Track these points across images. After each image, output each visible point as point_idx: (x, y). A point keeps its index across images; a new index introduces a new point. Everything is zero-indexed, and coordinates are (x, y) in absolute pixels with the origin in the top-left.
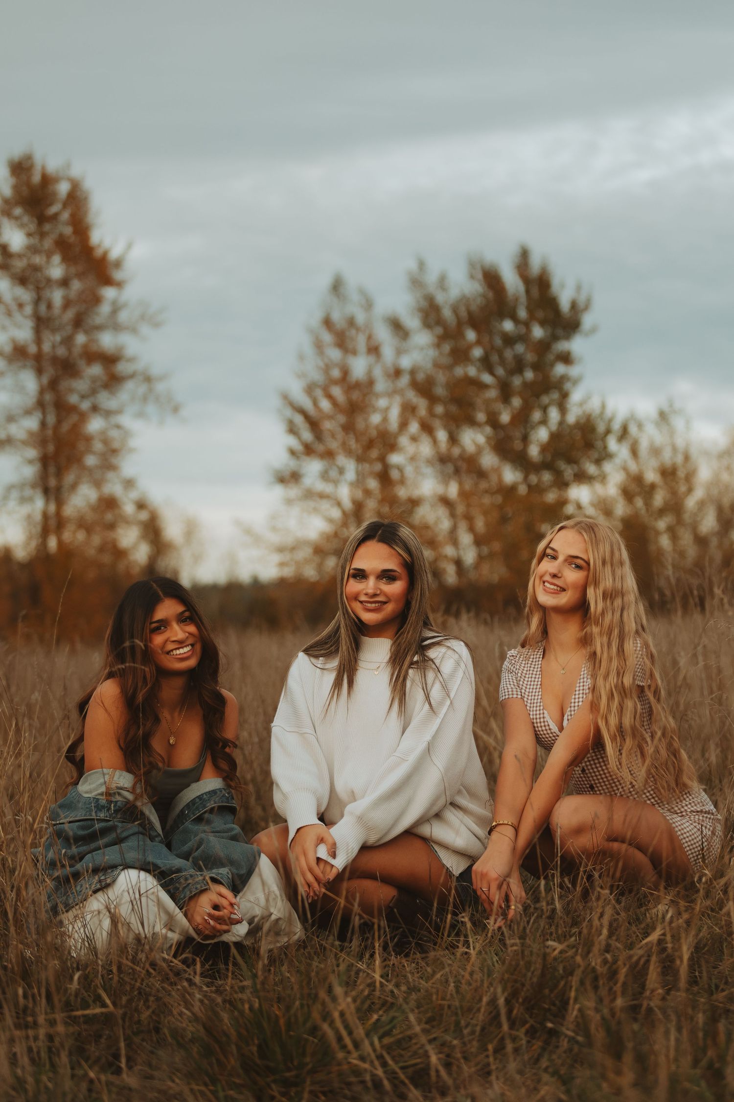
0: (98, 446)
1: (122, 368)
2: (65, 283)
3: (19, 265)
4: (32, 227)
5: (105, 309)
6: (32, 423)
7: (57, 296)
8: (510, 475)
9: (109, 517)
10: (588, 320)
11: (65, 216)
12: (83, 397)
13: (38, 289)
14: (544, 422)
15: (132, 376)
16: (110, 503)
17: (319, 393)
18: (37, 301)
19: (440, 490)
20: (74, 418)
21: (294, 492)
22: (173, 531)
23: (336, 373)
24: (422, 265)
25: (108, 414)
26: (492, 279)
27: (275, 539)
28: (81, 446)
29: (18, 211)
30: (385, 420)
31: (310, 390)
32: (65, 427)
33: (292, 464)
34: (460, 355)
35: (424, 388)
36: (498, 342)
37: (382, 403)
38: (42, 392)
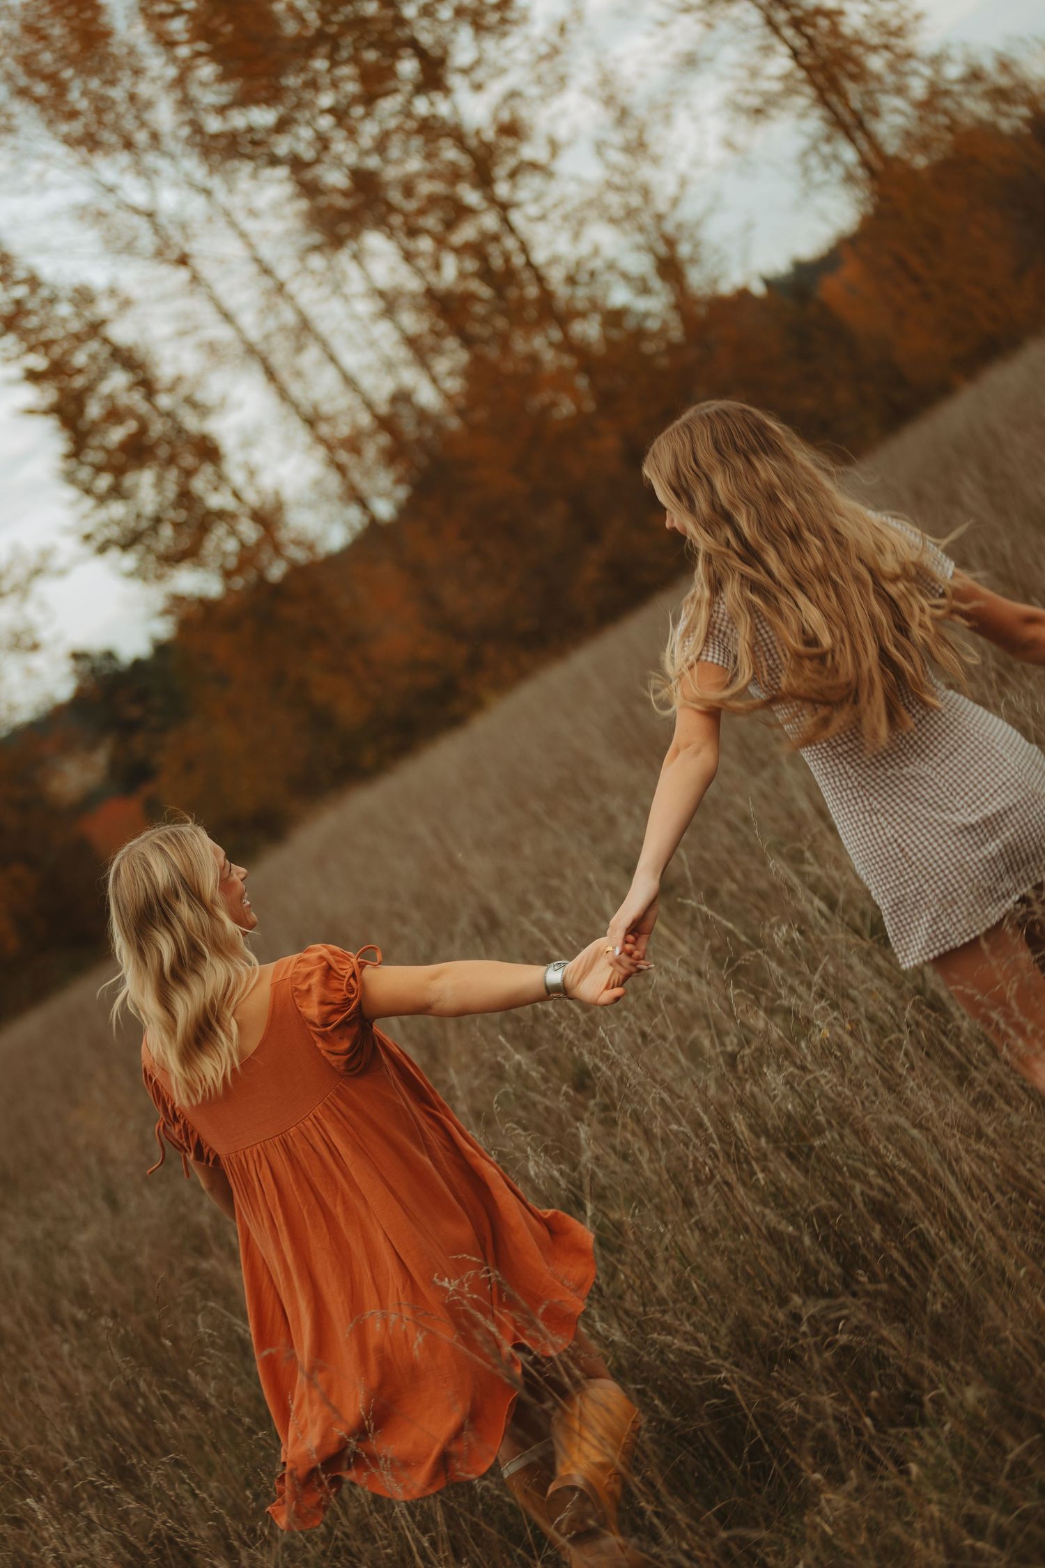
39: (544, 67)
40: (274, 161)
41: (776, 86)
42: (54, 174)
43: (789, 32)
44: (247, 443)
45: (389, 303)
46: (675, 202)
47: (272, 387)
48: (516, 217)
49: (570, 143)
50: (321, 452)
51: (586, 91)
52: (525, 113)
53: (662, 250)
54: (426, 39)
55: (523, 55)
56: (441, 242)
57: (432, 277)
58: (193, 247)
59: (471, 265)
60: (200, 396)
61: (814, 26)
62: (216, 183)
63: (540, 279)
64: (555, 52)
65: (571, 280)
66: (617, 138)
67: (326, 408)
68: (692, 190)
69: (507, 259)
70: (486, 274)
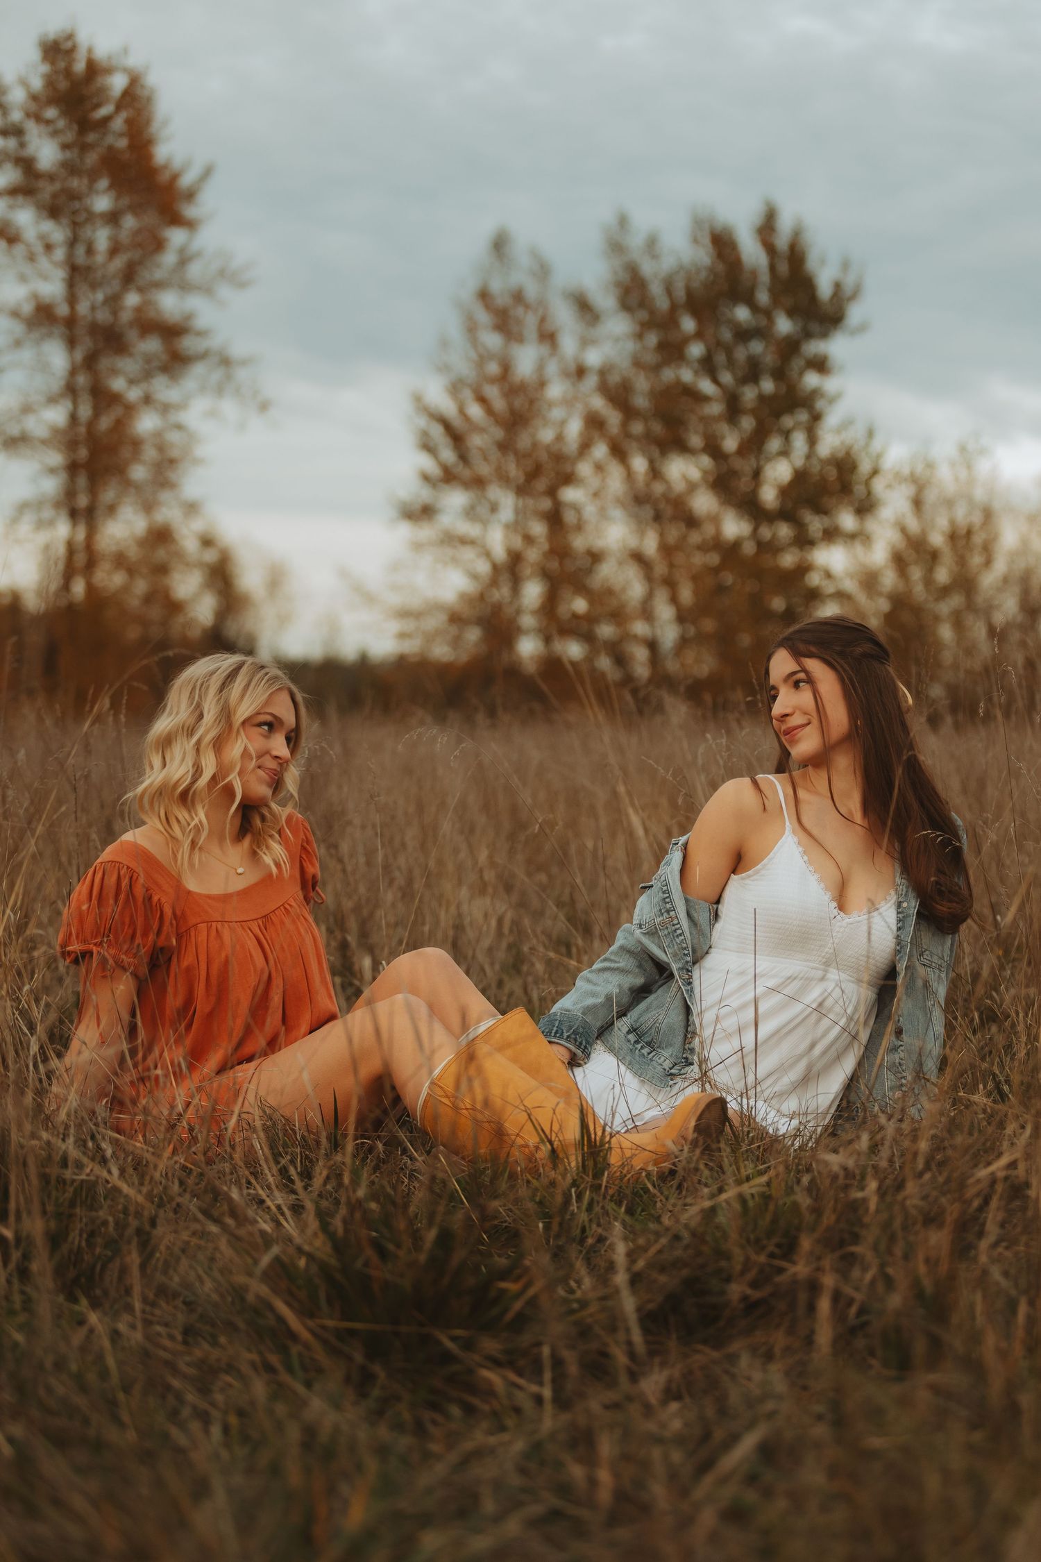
0: (150, 453)
1: (188, 344)
2: (113, 218)
3: (47, 190)
4: (70, 136)
5: (169, 258)
6: (57, 416)
7: (102, 237)
8: (734, 527)
9: (161, 554)
10: (855, 314)
11: (118, 124)
12: (132, 382)
13: (75, 225)
14: (785, 453)
15: (203, 356)
16: (161, 536)
17: (468, 394)
18: (72, 243)
19: (633, 542)
20: (118, 411)
21: (426, 532)
22: (250, 580)
23: (493, 368)
24: (623, 221)
25: (166, 409)
26: (722, 243)
27: (395, 600)
28: (126, 452)
29: (51, 113)
30: (560, 438)
31: (455, 388)
32: (105, 423)
33: (425, 494)
34: (672, 351)
35: (619, 395)
36: (727, 335)
37: (556, 414)
38: (73, 372)
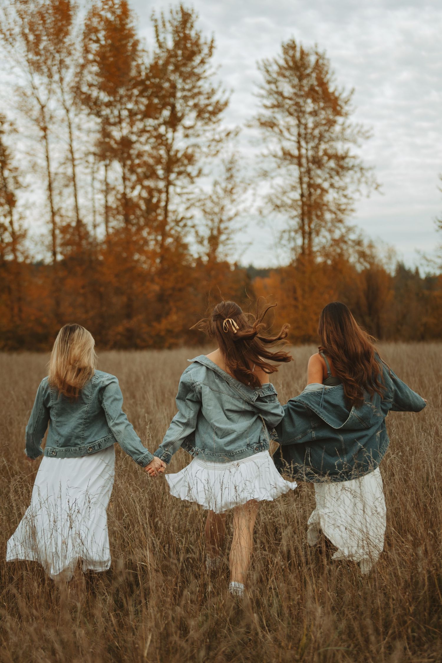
0: (333, 208)
1: (347, 162)
2: (314, 113)
4: (296, 81)
5: (337, 128)
11: (314, 75)
13: (299, 118)
15: (352, 167)
18: (299, 125)
20: (319, 191)
25: (340, 189)
28: (323, 209)
32: (313, 198)
38: (301, 176)
39: (214, 143)
40: (98, 115)
41: (289, 202)
42: (18, 70)
43: (305, 186)
44: (27, 206)
45: (108, 189)
46: (230, 219)
47: (48, 193)
48: (171, 189)
49: (207, 175)
50: (51, 226)
51: (223, 161)
52: (197, 156)
53: (215, 232)
54: (178, 107)
55: (209, 135)
56: (139, 181)
57: (128, 191)
58: (50, 126)
59: (145, 194)
60: (20, 179)
61: (315, 190)
62: (73, 109)
63: (166, 216)
64: (220, 141)
65: (177, 222)
66: (224, 185)
67: (63, 212)
68: (238, 219)
69: (159, 201)
70: (148, 201)
